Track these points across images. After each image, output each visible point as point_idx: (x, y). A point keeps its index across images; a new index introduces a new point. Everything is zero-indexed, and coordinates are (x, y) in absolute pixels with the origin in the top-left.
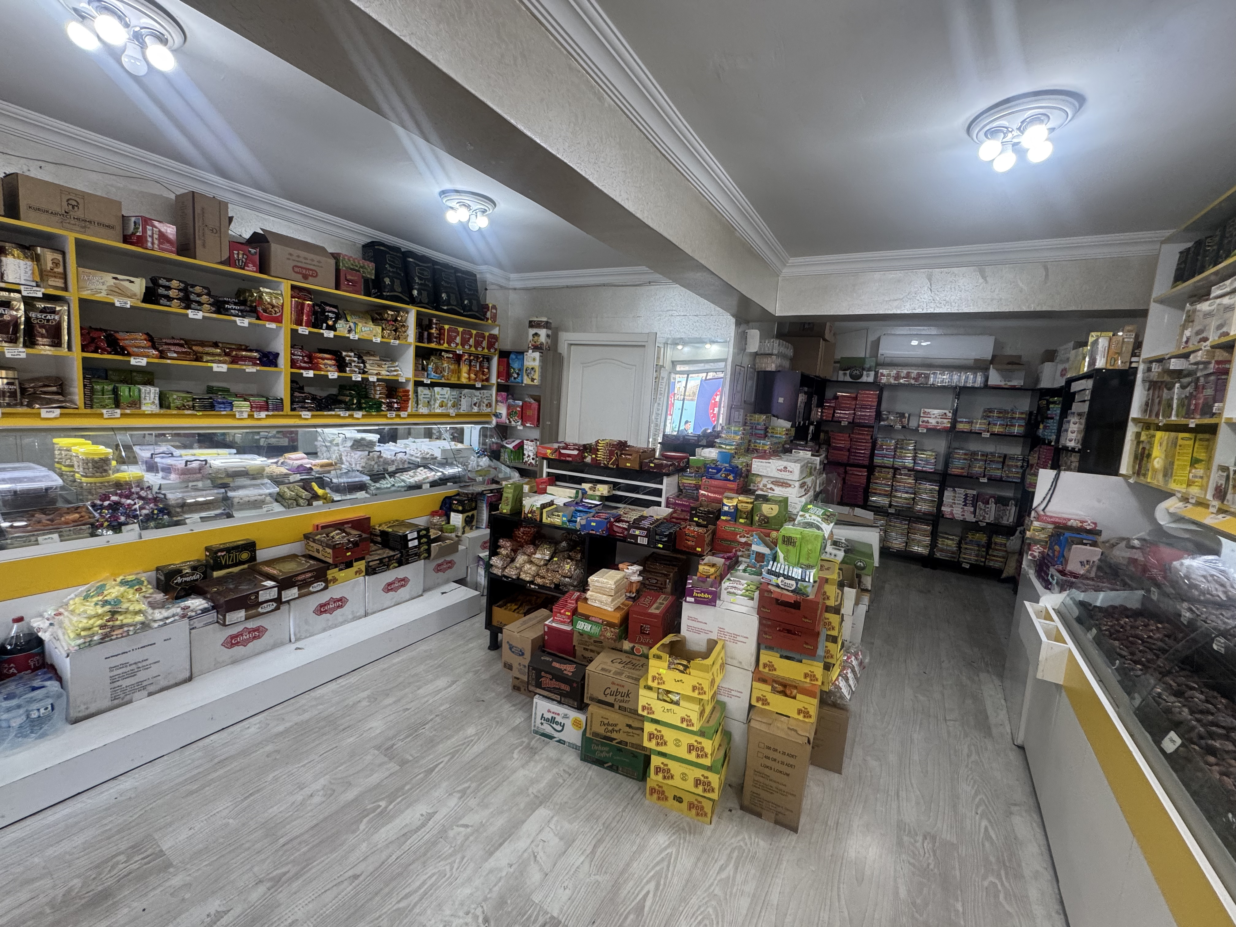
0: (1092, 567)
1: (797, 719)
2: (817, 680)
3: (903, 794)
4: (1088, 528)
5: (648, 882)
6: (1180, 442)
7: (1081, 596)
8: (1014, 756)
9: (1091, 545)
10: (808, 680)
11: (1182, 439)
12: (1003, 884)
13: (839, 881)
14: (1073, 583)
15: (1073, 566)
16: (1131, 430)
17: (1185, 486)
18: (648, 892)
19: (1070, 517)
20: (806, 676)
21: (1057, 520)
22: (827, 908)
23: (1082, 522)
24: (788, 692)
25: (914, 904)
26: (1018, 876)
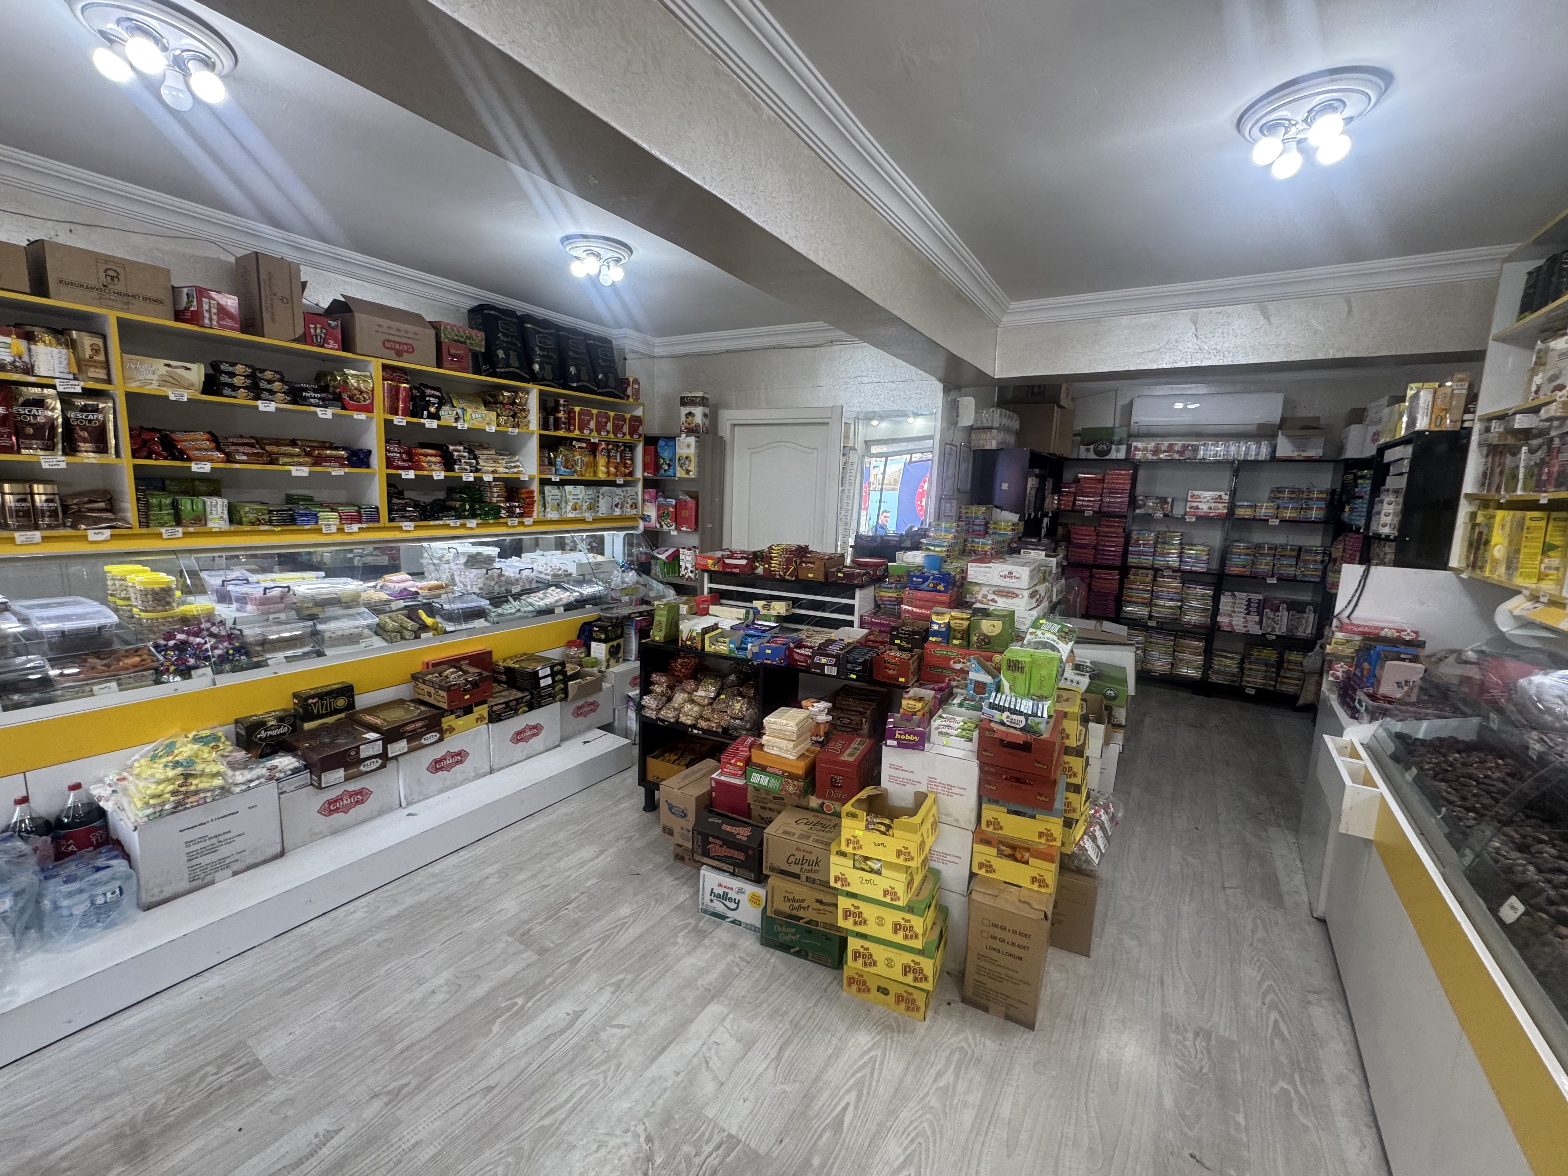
0: (1411, 689)
1: (1031, 890)
2: (1055, 840)
3: (1168, 980)
4: (1408, 638)
5: (848, 1091)
6: (1528, 523)
7: (1398, 727)
8: (1312, 931)
9: (1411, 661)
10: (1043, 840)
11: (1531, 519)
12: (1297, 1092)
13: (1087, 1091)
14: (1387, 709)
15: (1387, 688)
16: (1464, 510)
17: (1535, 580)
18: (848, 1104)
19: (1382, 625)
20: (1041, 835)
21: (1366, 630)
22: (1073, 1121)
23: (1399, 631)
24: (1018, 856)
25: (1183, 1116)
26: (1318, 1080)
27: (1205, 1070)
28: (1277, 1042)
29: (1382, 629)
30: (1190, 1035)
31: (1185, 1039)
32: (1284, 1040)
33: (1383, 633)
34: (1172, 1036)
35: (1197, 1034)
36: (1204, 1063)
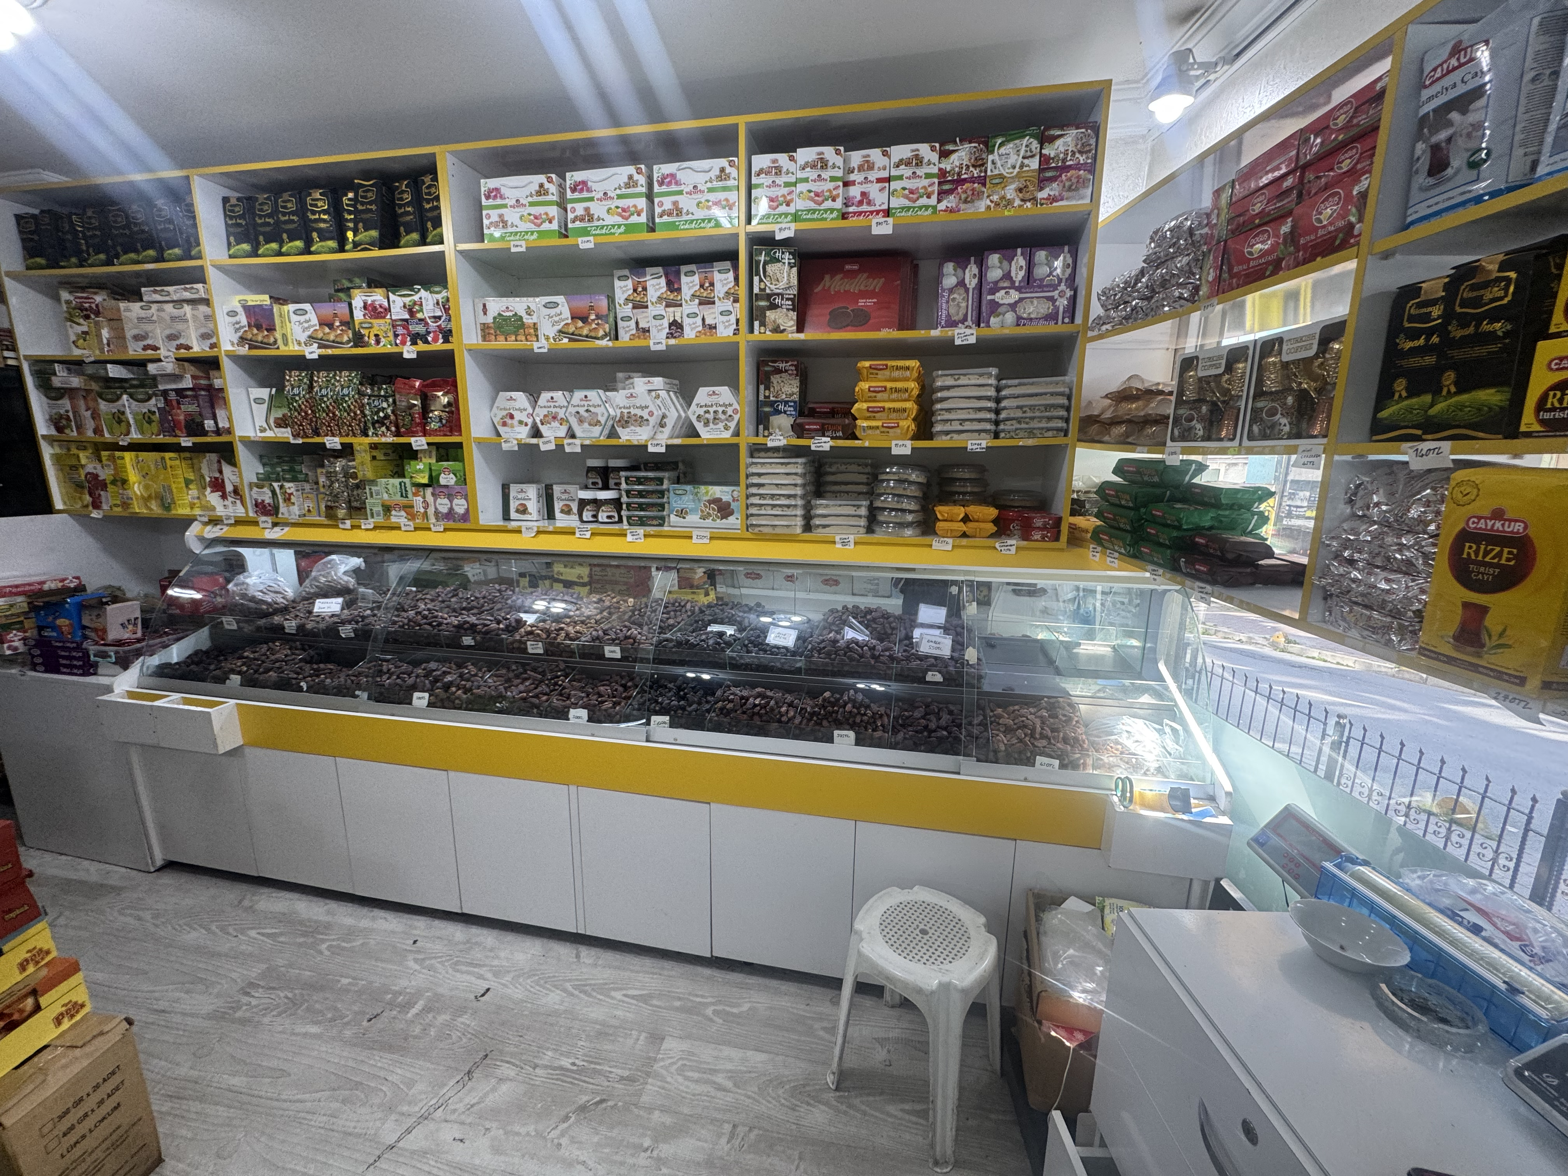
2: (48, 952)
4: (72, 585)
6: (169, 463)
11: (170, 459)
16: (47, 452)
17: (189, 509)
19: (43, 578)
20: (23, 967)
21: (27, 588)
23: (63, 580)
27: (290, 995)
28: (282, 939)
29: (44, 583)
30: (244, 1000)
31: (249, 1004)
32: (281, 934)
33: (46, 587)
34: (239, 1014)
35: (247, 994)
36: (282, 995)
